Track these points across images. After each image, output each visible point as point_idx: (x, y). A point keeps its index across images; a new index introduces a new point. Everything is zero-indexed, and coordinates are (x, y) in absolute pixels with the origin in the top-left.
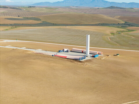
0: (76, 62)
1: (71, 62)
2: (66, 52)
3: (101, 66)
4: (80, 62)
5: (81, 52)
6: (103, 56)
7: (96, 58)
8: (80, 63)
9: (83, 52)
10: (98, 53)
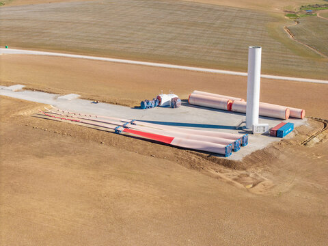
0: (212, 169)
1: (192, 166)
2: (166, 106)
3: (318, 185)
4: (229, 164)
5: (226, 108)
6: (307, 125)
7: (287, 142)
8: (228, 174)
9: (233, 108)
10: (288, 115)
